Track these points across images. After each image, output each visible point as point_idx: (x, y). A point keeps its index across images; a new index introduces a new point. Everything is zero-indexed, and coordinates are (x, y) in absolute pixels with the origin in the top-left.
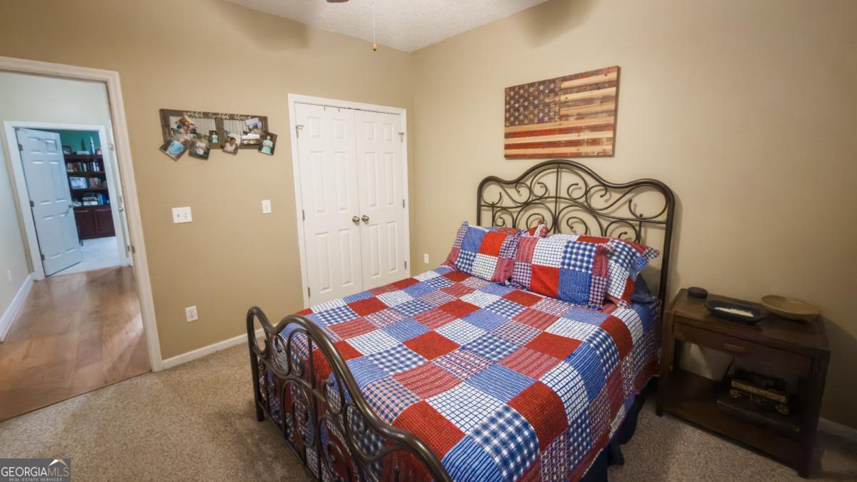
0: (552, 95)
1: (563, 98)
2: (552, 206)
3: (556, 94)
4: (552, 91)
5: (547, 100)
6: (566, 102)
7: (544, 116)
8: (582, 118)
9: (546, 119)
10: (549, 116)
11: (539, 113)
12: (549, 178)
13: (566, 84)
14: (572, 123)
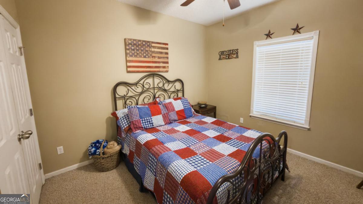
0: (149, 47)
1: (153, 50)
2: (152, 91)
3: (150, 48)
4: (148, 46)
5: (147, 49)
6: (154, 51)
7: (146, 55)
8: (160, 58)
9: (147, 57)
10: (148, 55)
11: (144, 53)
12: (150, 80)
13: (153, 45)
14: (156, 60)
